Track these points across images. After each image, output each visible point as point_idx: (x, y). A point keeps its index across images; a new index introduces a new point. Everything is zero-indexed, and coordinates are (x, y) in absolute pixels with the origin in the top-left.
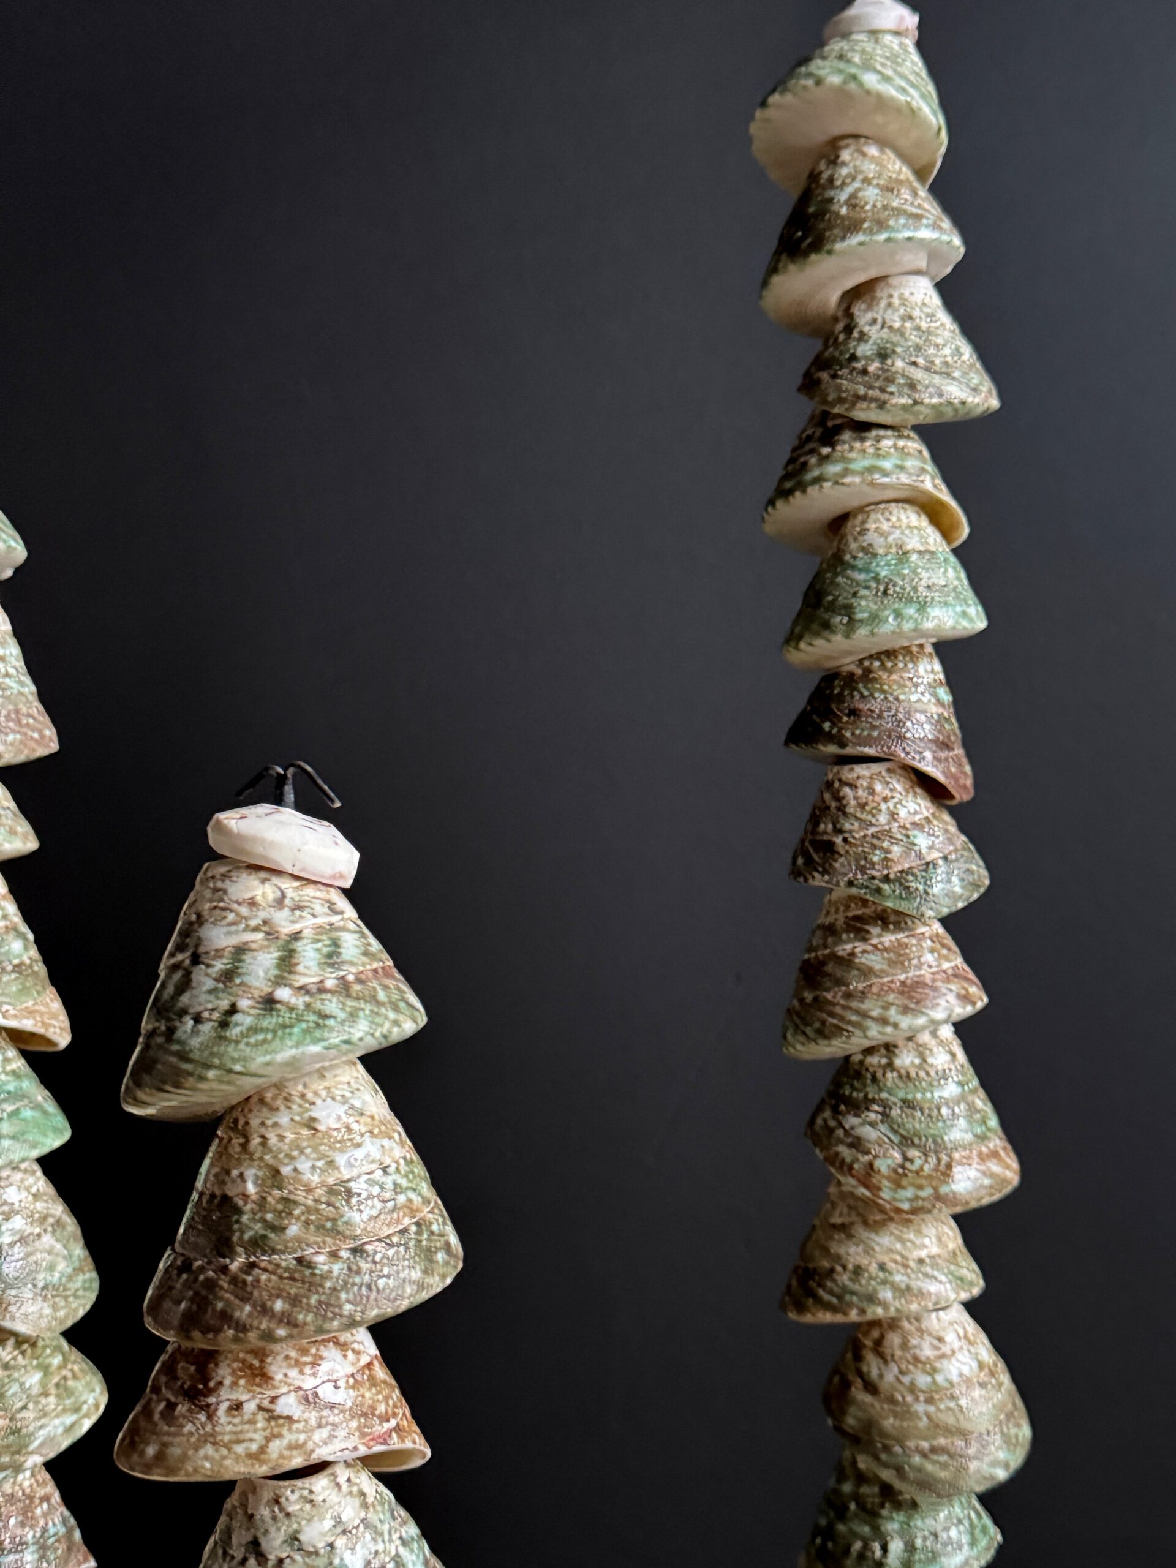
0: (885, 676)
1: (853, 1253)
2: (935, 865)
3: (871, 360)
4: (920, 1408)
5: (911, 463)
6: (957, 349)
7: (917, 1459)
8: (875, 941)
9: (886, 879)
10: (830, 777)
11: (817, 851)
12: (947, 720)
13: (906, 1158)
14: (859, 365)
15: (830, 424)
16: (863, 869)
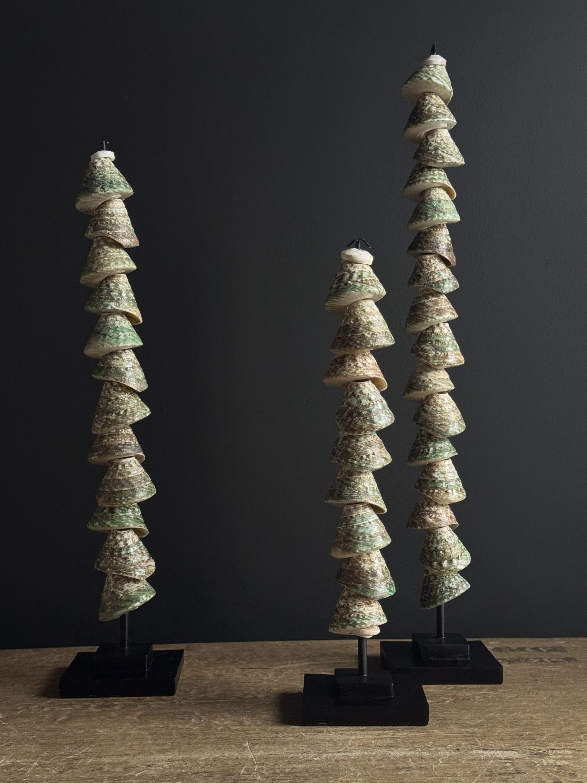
0: (434, 232)
1: (423, 377)
2: (446, 280)
3: (432, 150)
4: (438, 415)
5: (442, 177)
6: (454, 148)
7: (437, 427)
8: (430, 299)
9: (434, 283)
10: (420, 258)
11: (416, 277)
12: (450, 244)
13: (436, 353)
14: (429, 152)
15: (422, 167)
16: (428, 281)
